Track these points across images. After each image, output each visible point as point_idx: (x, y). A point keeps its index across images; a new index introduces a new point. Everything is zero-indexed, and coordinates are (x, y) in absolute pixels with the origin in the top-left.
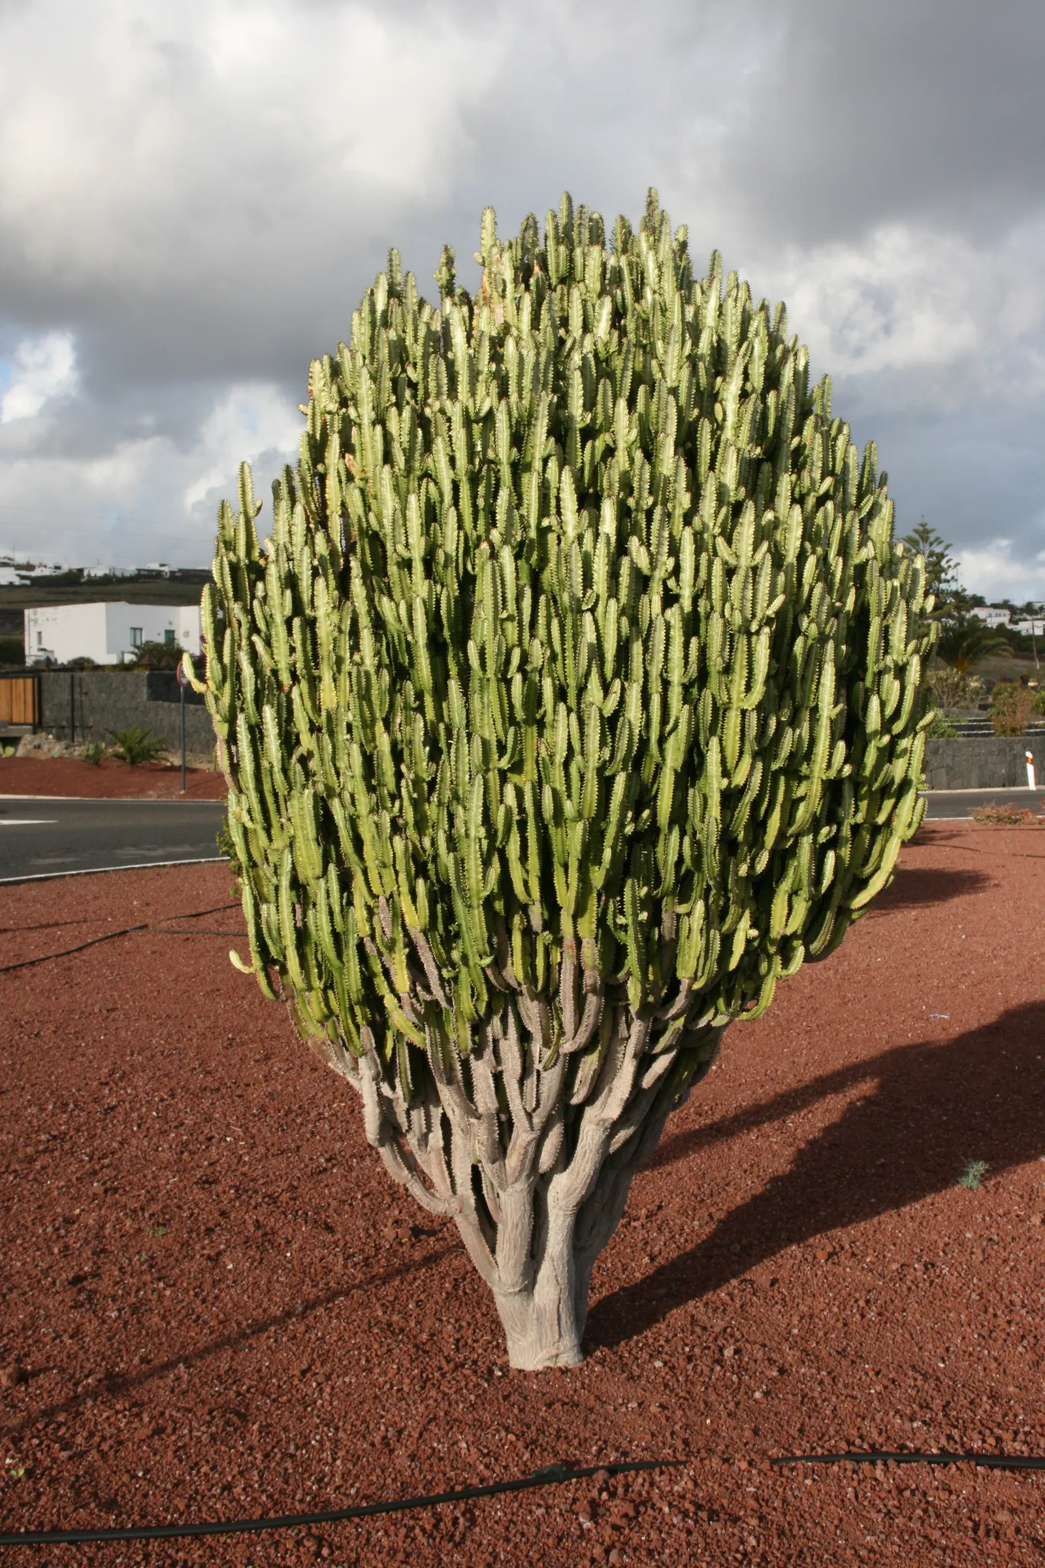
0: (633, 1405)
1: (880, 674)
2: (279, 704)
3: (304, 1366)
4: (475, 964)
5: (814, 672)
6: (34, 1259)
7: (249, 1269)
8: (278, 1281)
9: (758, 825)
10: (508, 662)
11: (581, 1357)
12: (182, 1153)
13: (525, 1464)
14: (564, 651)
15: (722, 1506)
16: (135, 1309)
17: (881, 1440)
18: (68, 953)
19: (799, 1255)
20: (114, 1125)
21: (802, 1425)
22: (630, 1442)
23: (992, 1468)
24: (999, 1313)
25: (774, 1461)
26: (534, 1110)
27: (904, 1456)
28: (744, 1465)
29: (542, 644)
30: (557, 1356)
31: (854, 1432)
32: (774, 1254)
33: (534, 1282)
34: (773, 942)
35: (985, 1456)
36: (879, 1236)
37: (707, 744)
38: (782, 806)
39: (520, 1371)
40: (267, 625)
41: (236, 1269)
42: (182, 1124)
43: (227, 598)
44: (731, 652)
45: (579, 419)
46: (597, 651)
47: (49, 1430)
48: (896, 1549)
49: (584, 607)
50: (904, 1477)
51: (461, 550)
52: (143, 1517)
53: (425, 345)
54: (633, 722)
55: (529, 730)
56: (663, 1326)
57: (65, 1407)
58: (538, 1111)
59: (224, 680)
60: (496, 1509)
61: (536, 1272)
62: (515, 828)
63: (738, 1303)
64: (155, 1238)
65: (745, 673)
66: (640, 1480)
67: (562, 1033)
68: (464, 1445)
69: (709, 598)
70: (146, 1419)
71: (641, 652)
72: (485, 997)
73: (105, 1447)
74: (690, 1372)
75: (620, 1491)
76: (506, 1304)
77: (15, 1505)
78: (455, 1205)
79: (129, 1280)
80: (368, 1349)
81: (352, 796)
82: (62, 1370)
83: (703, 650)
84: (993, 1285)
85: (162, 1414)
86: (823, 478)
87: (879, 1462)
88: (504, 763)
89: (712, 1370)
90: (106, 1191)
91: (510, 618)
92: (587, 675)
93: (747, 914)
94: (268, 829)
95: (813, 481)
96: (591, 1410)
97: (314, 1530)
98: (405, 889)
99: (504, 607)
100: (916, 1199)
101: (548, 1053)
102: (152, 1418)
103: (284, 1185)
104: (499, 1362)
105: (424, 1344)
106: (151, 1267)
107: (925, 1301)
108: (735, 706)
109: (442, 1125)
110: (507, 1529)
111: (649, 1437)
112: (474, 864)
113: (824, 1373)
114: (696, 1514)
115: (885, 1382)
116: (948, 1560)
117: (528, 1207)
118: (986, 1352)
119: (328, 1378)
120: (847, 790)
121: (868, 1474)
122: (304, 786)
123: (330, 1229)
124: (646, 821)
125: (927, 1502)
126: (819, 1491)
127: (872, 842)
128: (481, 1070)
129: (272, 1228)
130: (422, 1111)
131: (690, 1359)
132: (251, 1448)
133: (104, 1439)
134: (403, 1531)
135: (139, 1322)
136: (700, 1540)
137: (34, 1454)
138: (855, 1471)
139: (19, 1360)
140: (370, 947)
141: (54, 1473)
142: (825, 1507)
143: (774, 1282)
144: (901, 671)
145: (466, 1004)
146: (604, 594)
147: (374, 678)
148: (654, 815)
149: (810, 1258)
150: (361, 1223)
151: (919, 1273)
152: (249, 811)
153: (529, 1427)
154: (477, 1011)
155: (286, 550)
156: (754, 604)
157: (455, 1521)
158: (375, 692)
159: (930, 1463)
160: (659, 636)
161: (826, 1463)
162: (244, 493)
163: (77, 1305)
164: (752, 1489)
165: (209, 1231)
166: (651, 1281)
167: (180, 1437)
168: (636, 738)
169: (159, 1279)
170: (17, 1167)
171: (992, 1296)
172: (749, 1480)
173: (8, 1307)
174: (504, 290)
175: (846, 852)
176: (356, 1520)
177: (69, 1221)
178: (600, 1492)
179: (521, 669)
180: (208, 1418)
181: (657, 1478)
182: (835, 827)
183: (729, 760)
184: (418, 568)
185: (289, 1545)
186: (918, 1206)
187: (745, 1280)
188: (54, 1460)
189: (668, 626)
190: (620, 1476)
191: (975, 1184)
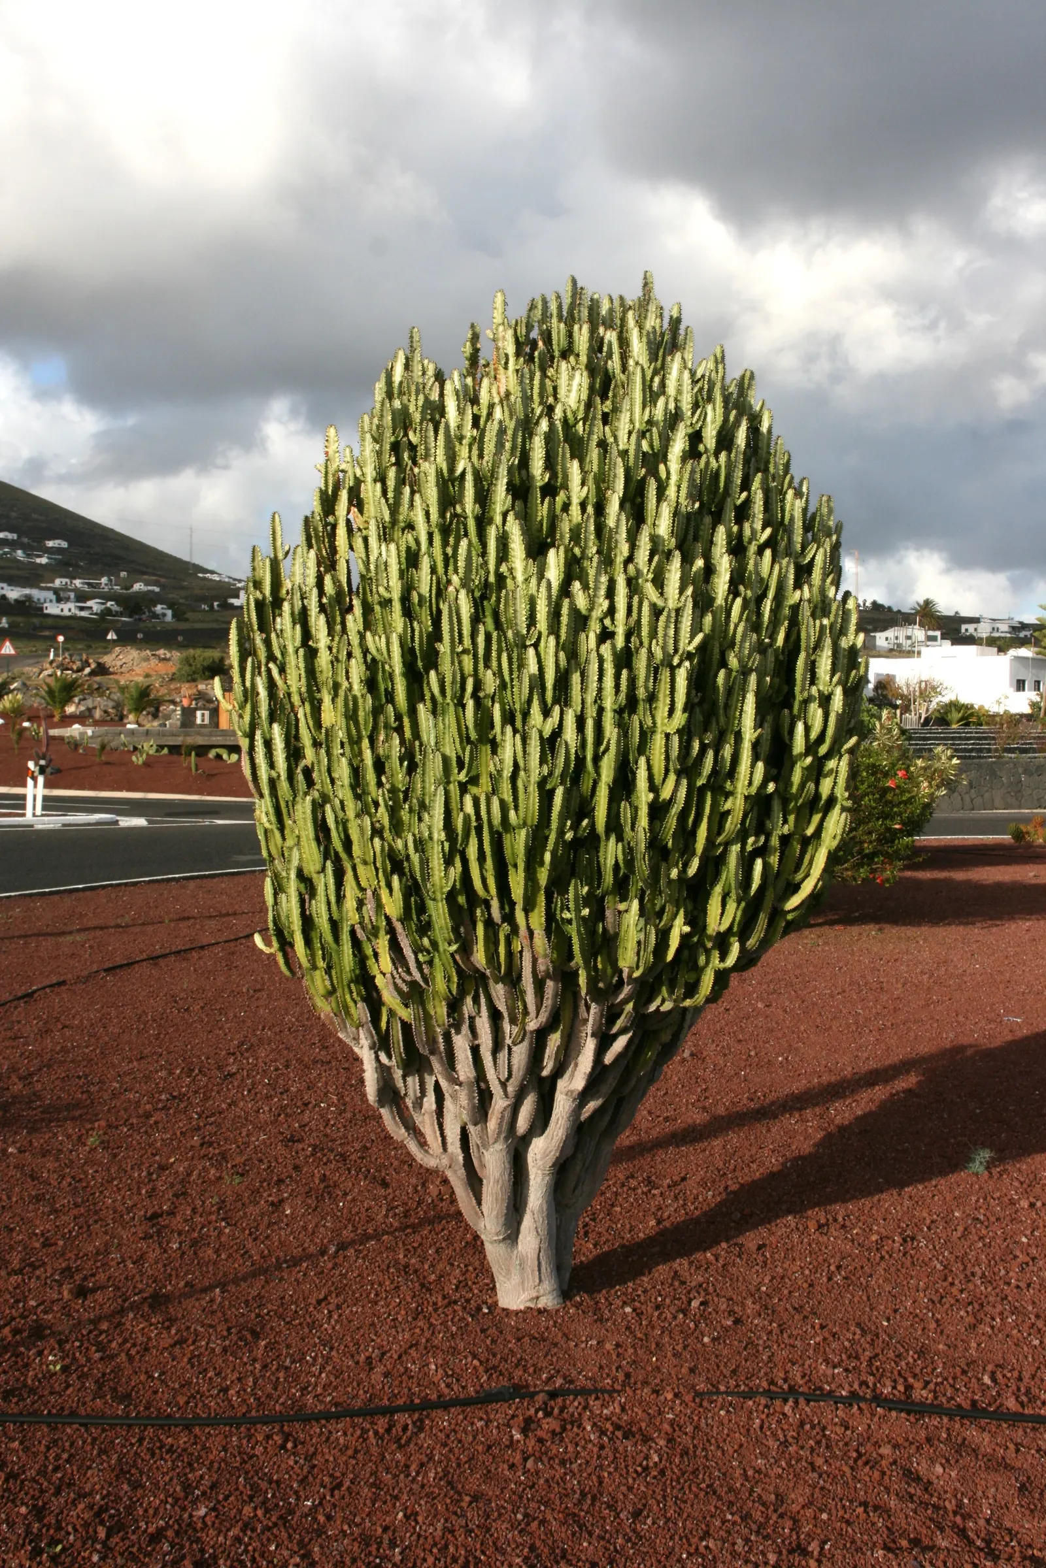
0: (594, 1342)
1: (806, 702)
2: (289, 723)
3: (321, 1297)
4: (445, 950)
5: (738, 701)
6: (124, 1197)
7: (303, 1215)
8: (324, 1226)
9: (686, 835)
10: (463, 688)
11: (561, 1301)
12: (279, 1115)
13: (482, 1386)
14: (512, 680)
15: (640, 1429)
16: (194, 1243)
17: (801, 1382)
18: (236, 940)
19: (793, 1225)
20: (228, 1089)
21: (738, 1366)
22: (580, 1373)
23: (890, 1410)
24: (956, 1282)
25: (698, 1394)
26: (508, 1079)
27: (817, 1395)
28: (670, 1396)
29: (494, 674)
30: (538, 1298)
31: (782, 1375)
32: (769, 1223)
33: (518, 1232)
34: (710, 938)
35: (892, 1400)
36: (874, 1211)
37: (636, 763)
38: (709, 818)
39: (504, 1310)
40: (283, 654)
41: (292, 1213)
42: (287, 1091)
43: (253, 630)
44: (655, 682)
45: (539, 478)
46: (538, 681)
47: (92, 1336)
48: (780, 1471)
49: (528, 643)
50: (809, 1413)
51: (434, 592)
52: (147, 1408)
53: (422, 412)
54: (570, 742)
55: (484, 748)
56: (645, 1279)
57: (109, 1317)
58: (511, 1081)
59: (246, 701)
60: (444, 1420)
61: (519, 1223)
62: (473, 833)
63: (721, 1262)
64: (231, 1183)
65: (668, 701)
66: (576, 1404)
67: (526, 1013)
68: (433, 1367)
69: (639, 636)
70: (173, 1331)
71: (579, 681)
72: (455, 979)
73: (133, 1352)
74: (655, 1318)
75: (556, 1411)
76: (494, 1251)
77: (46, 1393)
78: (445, 1161)
79: (197, 1219)
80: (380, 1285)
81: (342, 802)
82: (117, 1288)
83: (632, 681)
84: (962, 1259)
85: (188, 1328)
86: (763, 529)
87: (791, 1400)
88: (462, 777)
89: (675, 1318)
90: (202, 1145)
91: (465, 651)
92: (529, 701)
93: (682, 912)
94: (282, 829)
95: (753, 531)
96: (556, 1345)
97: (286, 1428)
98: (383, 883)
99: (461, 642)
100: (922, 1180)
101: (516, 1030)
102: (178, 1331)
103: (357, 1145)
104: (490, 1301)
105: (430, 1283)
106: (220, 1209)
107: (893, 1269)
108: (659, 730)
109: (435, 1090)
110: (448, 1436)
111: (596, 1369)
112: (437, 862)
113: (774, 1325)
114: (613, 1433)
115: (826, 1335)
116: (821, 1482)
117: (507, 1166)
118: (930, 1314)
119: (339, 1307)
120: (776, 805)
121: (778, 1409)
122: (306, 794)
123: (385, 1184)
124: (585, 829)
125: (824, 1435)
126: (730, 1421)
127: (803, 852)
128: (461, 1043)
129: (335, 1182)
130: (417, 1079)
131: (657, 1307)
132: (255, 1360)
133: (134, 1345)
134: (359, 1432)
135: (195, 1253)
136: (610, 1454)
137: (74, 1354)
138: (766, 1406)
139: (85, 1278)
140: (360, 934)
141: (86, 1369)
142: (732, 1434)
143: (760, 1248)
144: (825, 701)
145: (440, 985)
146: (545, 632)
147: (360, 701)
148: (592, 825)
149: (801, 1228)
150: (414, 1181)
151: (897, 1245)
152: (267, 814)
153: (494, 1355)
154: (450, 991)
155: (300, 589)
156: (676, 641)
157: (405, 1428)
158: (361, 714)
159: (836, 1403)
160: (594, 667)
161: (744, 1398)
162: (274, 539)
163: (147, 1237)
164: (671, 1416)
165: (280, 1181)
166: (651, 1240)
167: (197, 1348)
168: (573, 757)
169: (223, 1219)
170: (135, 1121)
171: (957, 1267)
172: (672, 1408)
173: (90, 1235)
174: (506, 363)
175: (774, 860)
176: (323, 1422)
177: (162, 1168)
178: (537, 1412)
179: (474, 695)
180: (225, 1333)
181: (591, 1403)
182: (762, 839)
183: (656, 777)
184: (397, 606)
185: (260, 1438)
186: (920, 1187)
187: (736, 1244)
188: (89, 1360)
189: (601, 660)
190: (560, 1400)
191: (981, 1169)
